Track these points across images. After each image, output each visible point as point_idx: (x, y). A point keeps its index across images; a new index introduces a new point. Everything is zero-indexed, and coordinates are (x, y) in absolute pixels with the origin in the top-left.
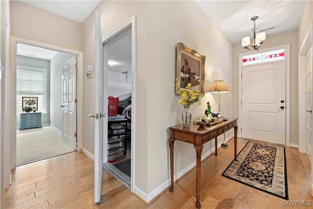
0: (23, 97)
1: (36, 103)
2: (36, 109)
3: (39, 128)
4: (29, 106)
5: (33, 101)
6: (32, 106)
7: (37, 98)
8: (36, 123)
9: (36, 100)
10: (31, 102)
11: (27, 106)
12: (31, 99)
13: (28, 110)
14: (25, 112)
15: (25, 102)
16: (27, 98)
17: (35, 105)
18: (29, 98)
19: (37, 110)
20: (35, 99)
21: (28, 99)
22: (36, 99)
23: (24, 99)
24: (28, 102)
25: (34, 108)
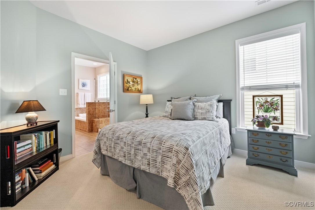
0: (254, 97)
1: (280, 108)
2: (280, 121)
3: (288, 173)
4: (265, 114)
5: (272, 104)
6: (270, 115)
7: (281, 96)
8: (281, 160)
9: (280, 101)
10: (270, 106)
11: (261, 114)
12: (269, 99)
13: (263, 123)
14: (257, 128)
15: (258, 106)
16: (260, 98)
17: (278, 114)
18: (264, 98)
19: (282, 123)
20: (276, 98)
21: (262, 100)
22: (279, 98)
23: (256, 99)
24: (263, 105)
25: (275, 118)
